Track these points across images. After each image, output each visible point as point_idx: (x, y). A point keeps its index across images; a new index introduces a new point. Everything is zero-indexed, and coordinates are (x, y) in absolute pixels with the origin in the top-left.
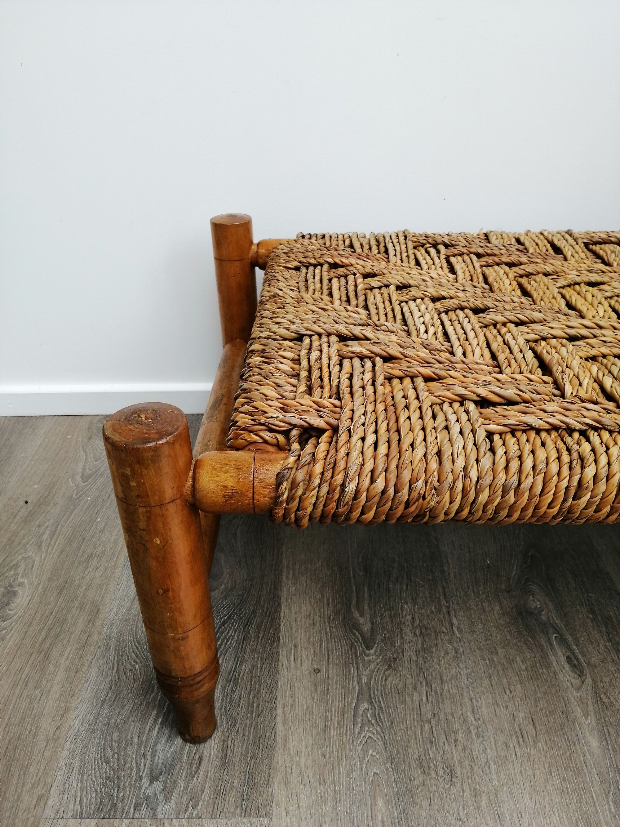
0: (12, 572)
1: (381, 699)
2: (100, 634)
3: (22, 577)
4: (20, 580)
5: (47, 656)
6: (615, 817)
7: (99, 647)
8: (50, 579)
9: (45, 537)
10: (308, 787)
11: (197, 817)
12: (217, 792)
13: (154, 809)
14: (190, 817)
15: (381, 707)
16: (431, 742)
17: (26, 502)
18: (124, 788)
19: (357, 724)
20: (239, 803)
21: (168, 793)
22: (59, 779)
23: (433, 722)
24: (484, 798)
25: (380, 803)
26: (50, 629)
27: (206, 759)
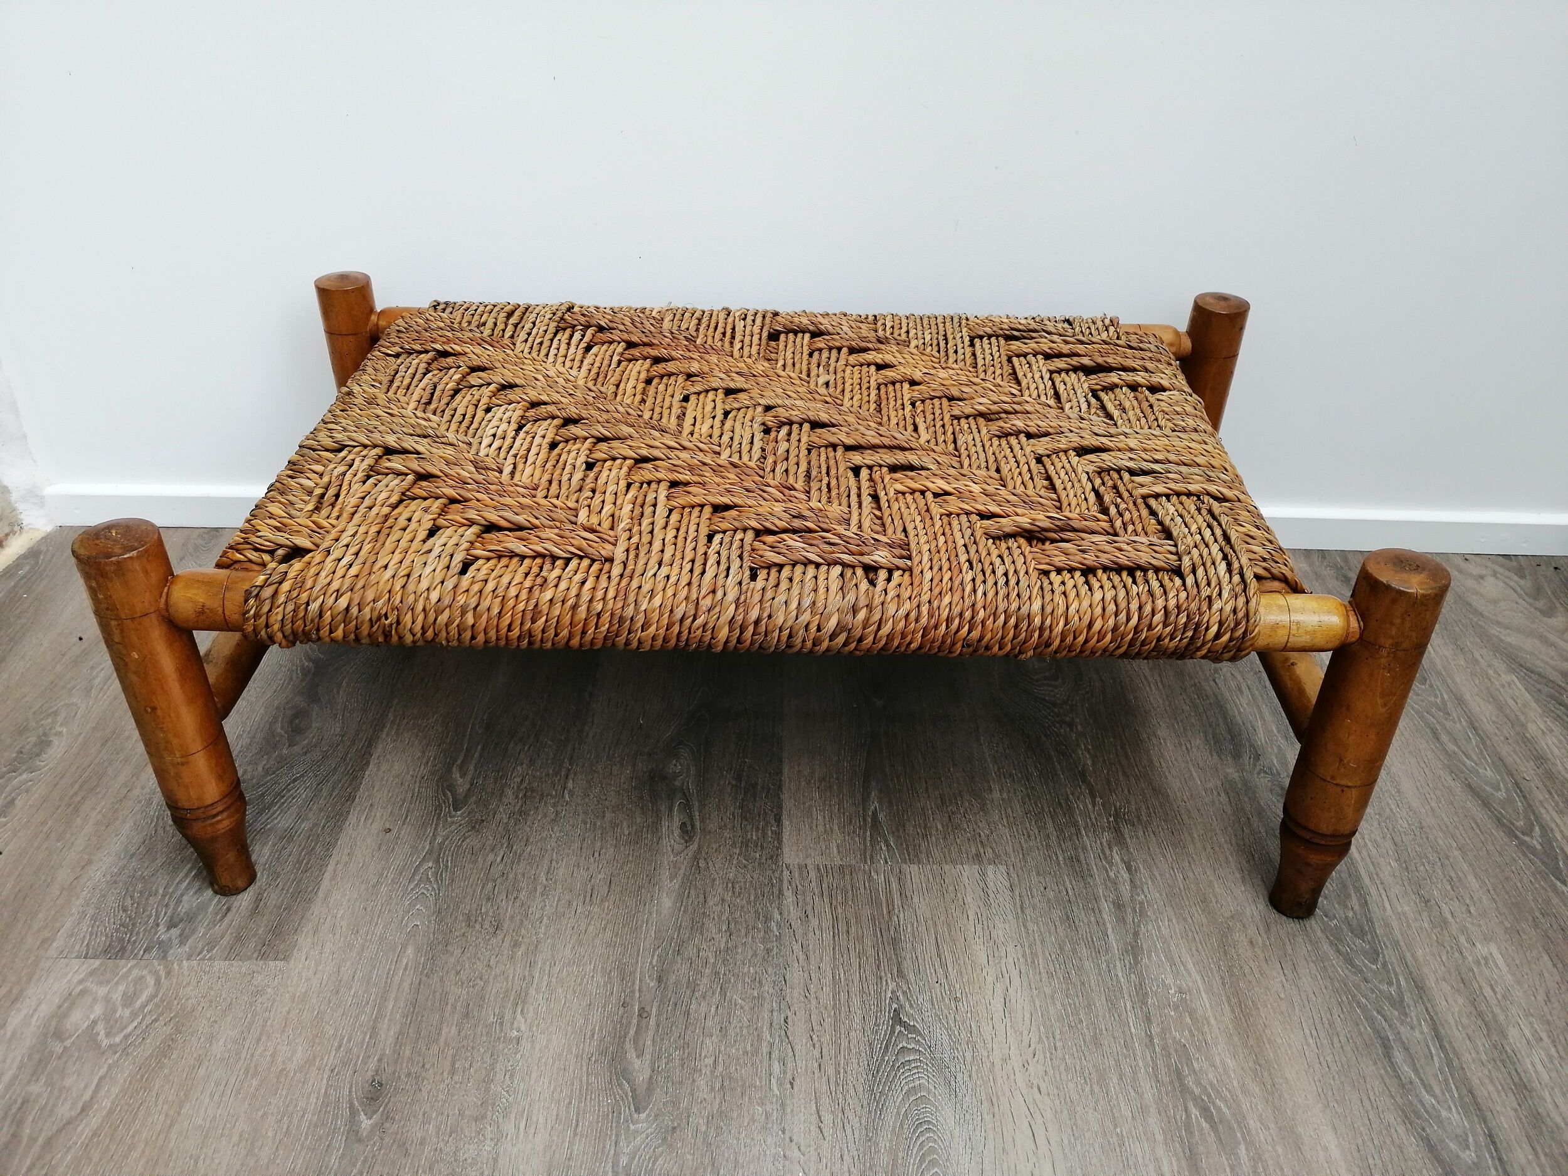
0: (50, 720)
1: (450, 859)
2: (143, 788)
3: (61, 725)
4: (58, 729)
5: (76, 809)
6: (653, 968)
7: (140, 802)
8: (94, 729)
9: (97, 681)
10: (337, 936)
11: (210, 959)
12: (238, 938)
13: (165, 953)
14: (203, 959)
15: (447, 867)
16: (488, 899)
17: (81, 639)
18: (138, 933)
19: (414, 881)
20: (259, 947)
21: (183, 939)
22: (68, 925)
23: (499, 881)
24: (523, 948)
25: (410, 950)
26: (85, 782)
27: (234, 910)
